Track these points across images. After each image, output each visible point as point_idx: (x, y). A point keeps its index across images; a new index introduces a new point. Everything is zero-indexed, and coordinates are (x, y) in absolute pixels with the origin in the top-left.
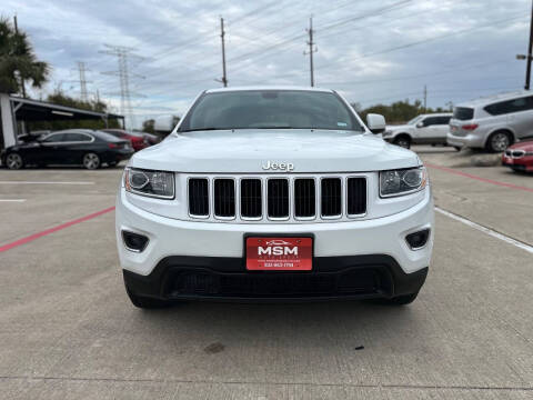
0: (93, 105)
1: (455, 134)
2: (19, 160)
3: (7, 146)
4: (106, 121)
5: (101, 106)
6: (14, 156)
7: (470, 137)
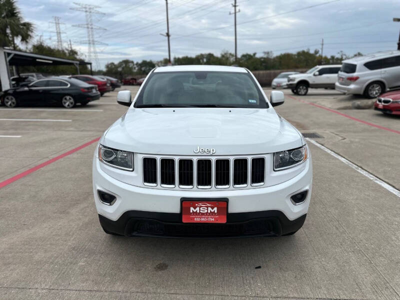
0: (67, 52)
1: (341, 84)
2: (14, 100)
3: (4, 89)
4: (78, 67)
5: (73, 53)
6: (10, 97)
7: (352, 86)
